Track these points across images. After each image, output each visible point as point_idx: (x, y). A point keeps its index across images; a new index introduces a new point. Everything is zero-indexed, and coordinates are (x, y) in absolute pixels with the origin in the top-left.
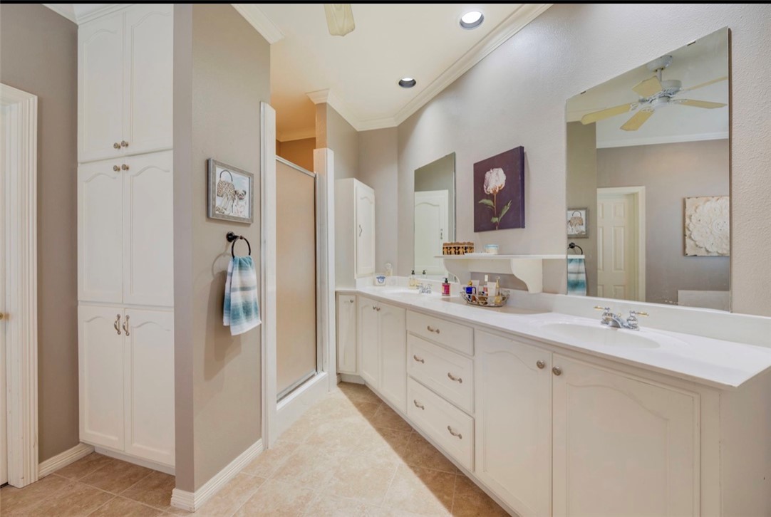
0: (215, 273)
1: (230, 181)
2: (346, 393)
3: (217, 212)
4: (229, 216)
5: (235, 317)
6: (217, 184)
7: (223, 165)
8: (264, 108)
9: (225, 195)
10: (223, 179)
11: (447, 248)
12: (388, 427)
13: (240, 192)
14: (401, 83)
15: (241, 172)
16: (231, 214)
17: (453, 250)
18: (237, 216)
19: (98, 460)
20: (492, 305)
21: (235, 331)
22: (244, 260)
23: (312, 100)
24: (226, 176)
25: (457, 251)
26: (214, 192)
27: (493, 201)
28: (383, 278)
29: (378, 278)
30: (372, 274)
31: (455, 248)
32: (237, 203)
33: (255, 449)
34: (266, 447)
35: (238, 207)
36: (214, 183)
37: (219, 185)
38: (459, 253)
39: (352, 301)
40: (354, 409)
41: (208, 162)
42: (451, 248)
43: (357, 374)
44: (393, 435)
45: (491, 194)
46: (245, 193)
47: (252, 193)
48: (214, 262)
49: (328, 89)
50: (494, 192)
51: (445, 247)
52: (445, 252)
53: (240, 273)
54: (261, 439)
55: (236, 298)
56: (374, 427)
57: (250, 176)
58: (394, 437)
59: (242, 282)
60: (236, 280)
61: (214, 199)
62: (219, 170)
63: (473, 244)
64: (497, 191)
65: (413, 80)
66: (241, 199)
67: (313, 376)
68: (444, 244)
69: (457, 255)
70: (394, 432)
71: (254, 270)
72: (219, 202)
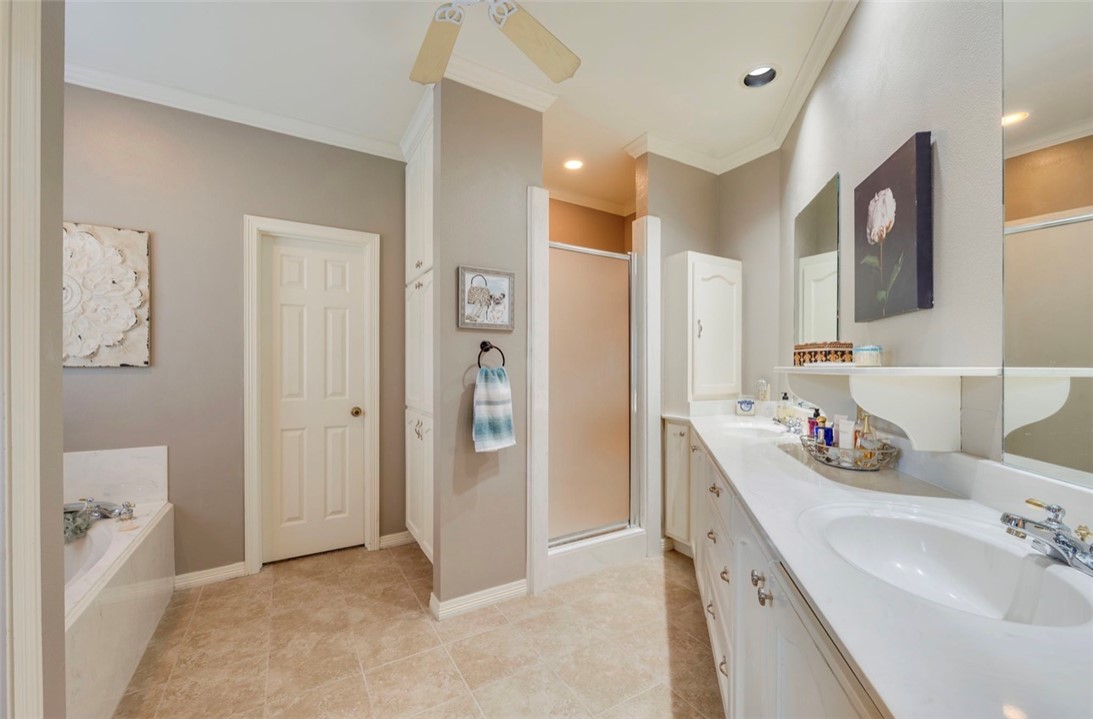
0: (466, 384)
1: (484, 286)
2: (667, 566)
3: (468, 321)
4: (481, 325)
5: (480, 432)
6: (467, 291)
7: (474, 270)
8: (531, 192)
9: (477, 302)
10: (475, 284)
11: (799, 353)
12: (689, 631)
13: (497, 295)
14: (749, 81)
15: (498, 273)
16: (486, 322)
17: (807, 357)
18: (492, 323)
19: (415, 549)
20: (844, 465)
21: (479, 448)
22: (492, 372)
23: (631, 154)
24: (478, 281)
25: (813, 359)
26: (463, 300)
27: (879, 259)
28: (750, 403)
29: (741, 403)
30: (735, 395)
31: (810, 353)
32: (493, 308)
33: (515, 588)
34: (530, 593)
35: (494, 313)
36: (464, 291)
37: (470, 292)
38: (816, 361)
39: (682, 435)
40: (660, 590)
41: (458, 269)
42: (804, 353)
43: (688, 544)
44: (687, 644)
45: (876, 243)
46: (504, 296)
47: (512, 295)
48: (465, 373)
49: (646, 133)
50: (880, 237)
51: (797, 351)
52: (797, 361)
53: (487, 386)
54: (524, 580)
55: (481, 412)
56: (669, 623)
57: (510, 275)
58: (685, 648)
59: (488, 395)
60: (481, 393)
61: (463, 308)
62: (468, 277)
63: (851, 345)
64: (884, 236)
65: (771, 70)
66: (498, 303)
67: (624, 528)
68: (797, 347)
69: (814, 364)
70: (691, 641)
71: (508, 382)
72: (469, 310)
